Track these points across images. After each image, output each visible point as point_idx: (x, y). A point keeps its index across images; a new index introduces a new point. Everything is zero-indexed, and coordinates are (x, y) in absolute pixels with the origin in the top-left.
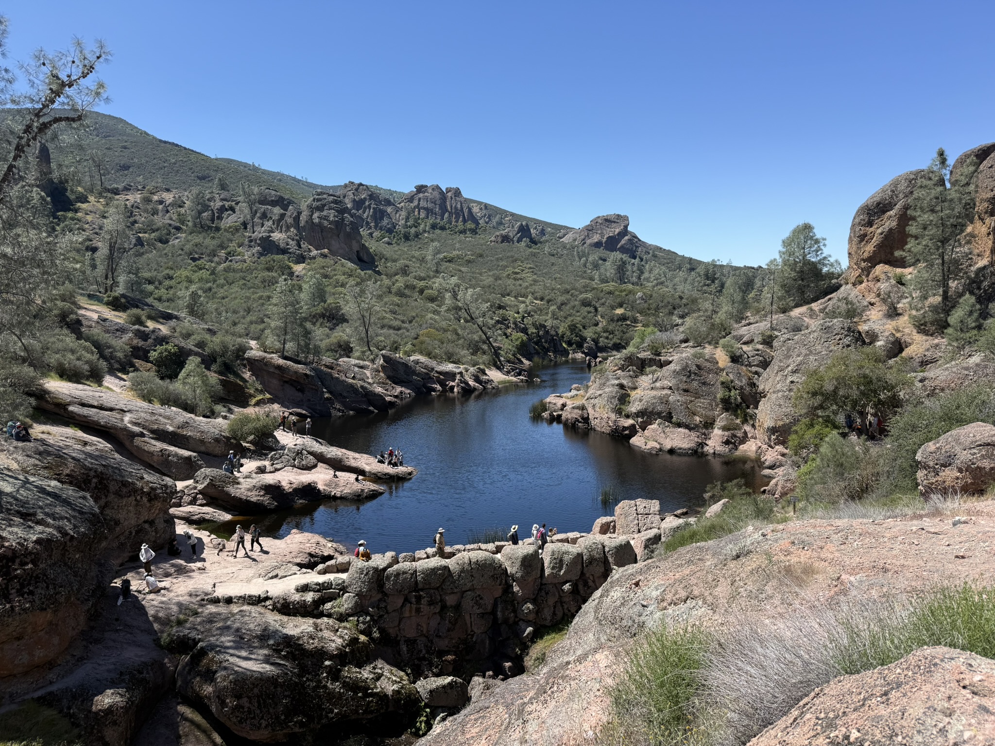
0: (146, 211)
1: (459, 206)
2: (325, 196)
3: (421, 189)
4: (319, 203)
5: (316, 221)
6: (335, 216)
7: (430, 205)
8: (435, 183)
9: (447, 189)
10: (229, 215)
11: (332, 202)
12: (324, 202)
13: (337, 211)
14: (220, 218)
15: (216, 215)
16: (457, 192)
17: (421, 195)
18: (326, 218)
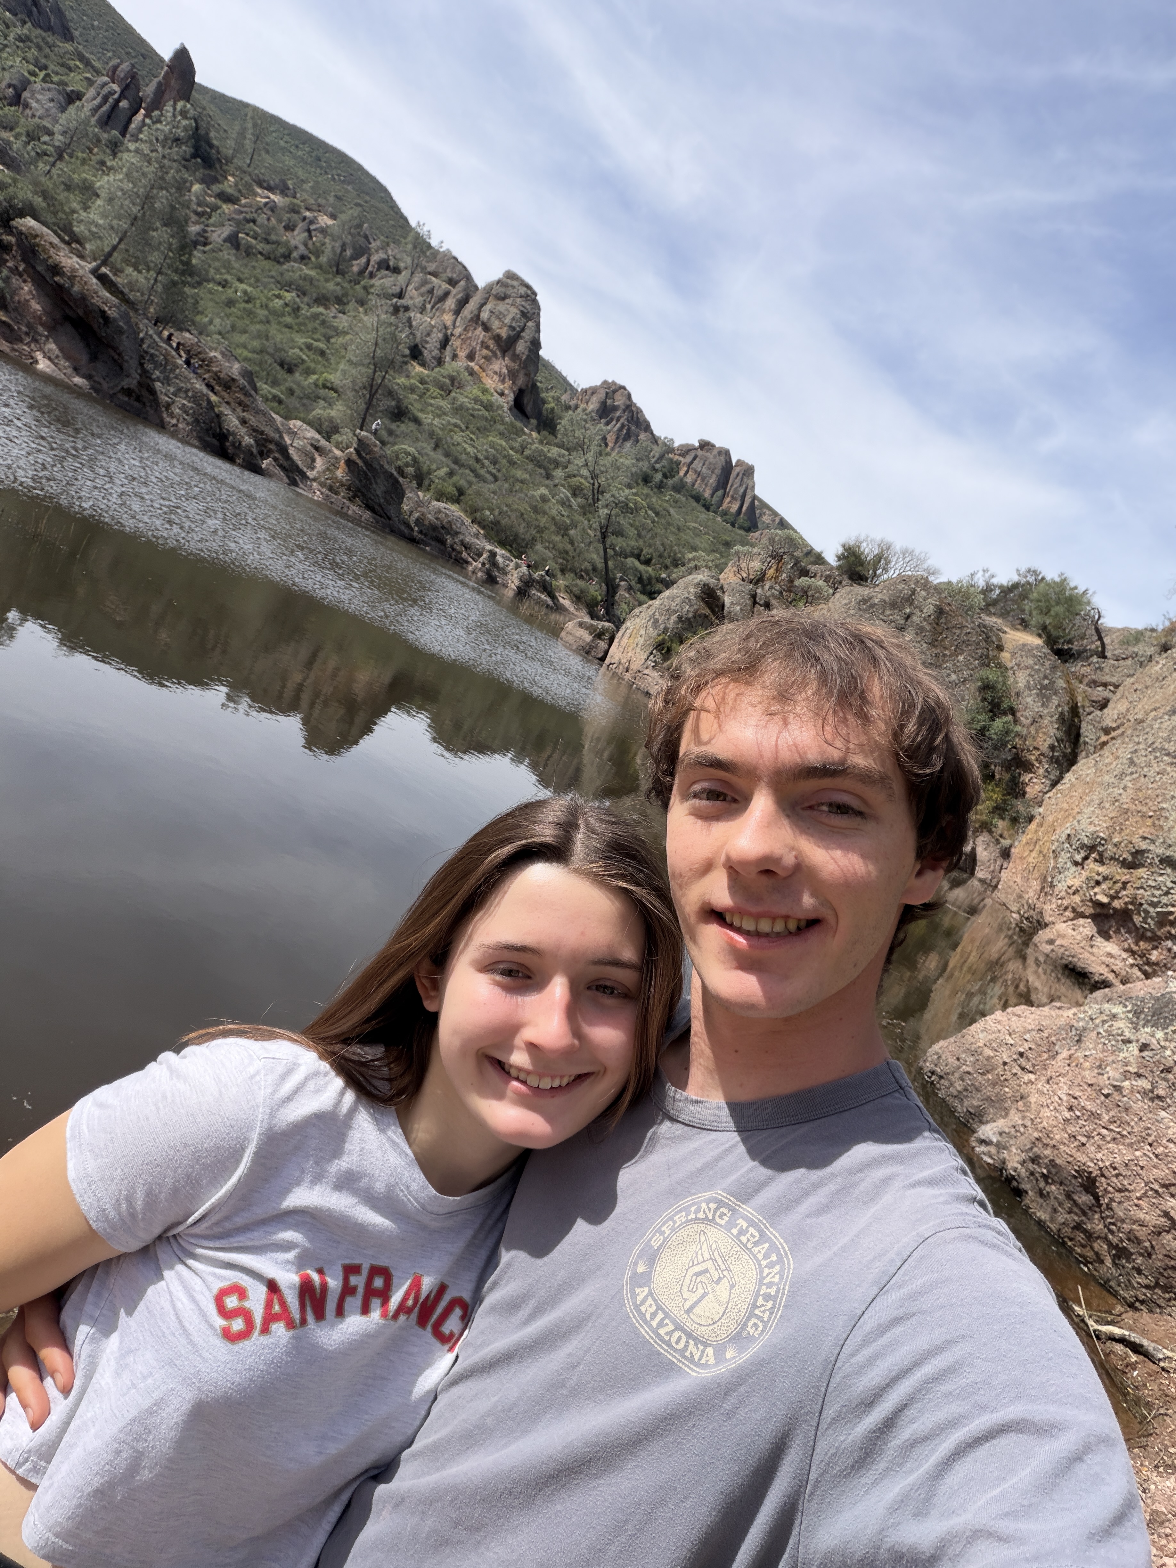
0: (280, 221)
1: (742, 490)
2: (515, 283)
3: (705, 445)
4: (503, 290)
5: (485, 315)
6: (513, 319)
7: (704, 471)
8: (726, 446)
9: (738, 461)
10: (386, 276)
11: (521, 297)
12: (510, 291)
13: (522, 312)
14: (372, 276)
15: (370, 268)
16: (749, 471)
17: (700, 452)
18: (500, 317)
